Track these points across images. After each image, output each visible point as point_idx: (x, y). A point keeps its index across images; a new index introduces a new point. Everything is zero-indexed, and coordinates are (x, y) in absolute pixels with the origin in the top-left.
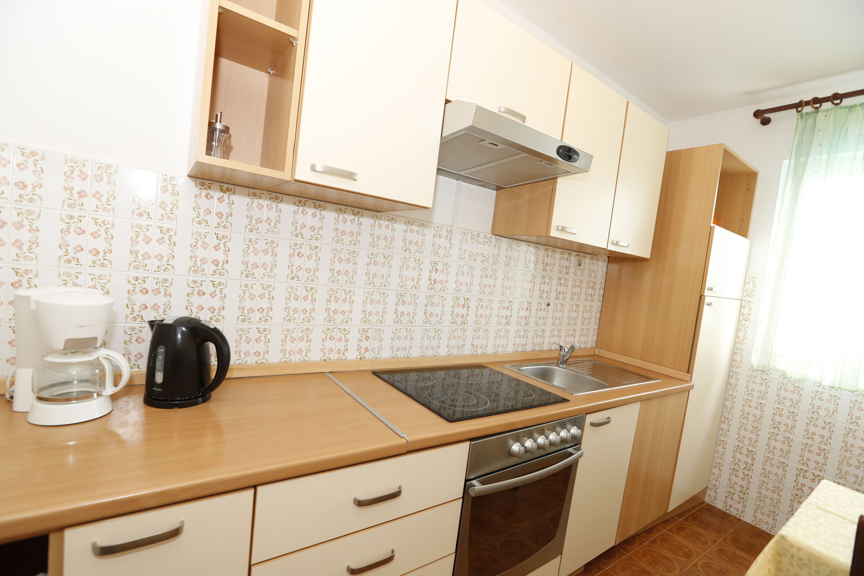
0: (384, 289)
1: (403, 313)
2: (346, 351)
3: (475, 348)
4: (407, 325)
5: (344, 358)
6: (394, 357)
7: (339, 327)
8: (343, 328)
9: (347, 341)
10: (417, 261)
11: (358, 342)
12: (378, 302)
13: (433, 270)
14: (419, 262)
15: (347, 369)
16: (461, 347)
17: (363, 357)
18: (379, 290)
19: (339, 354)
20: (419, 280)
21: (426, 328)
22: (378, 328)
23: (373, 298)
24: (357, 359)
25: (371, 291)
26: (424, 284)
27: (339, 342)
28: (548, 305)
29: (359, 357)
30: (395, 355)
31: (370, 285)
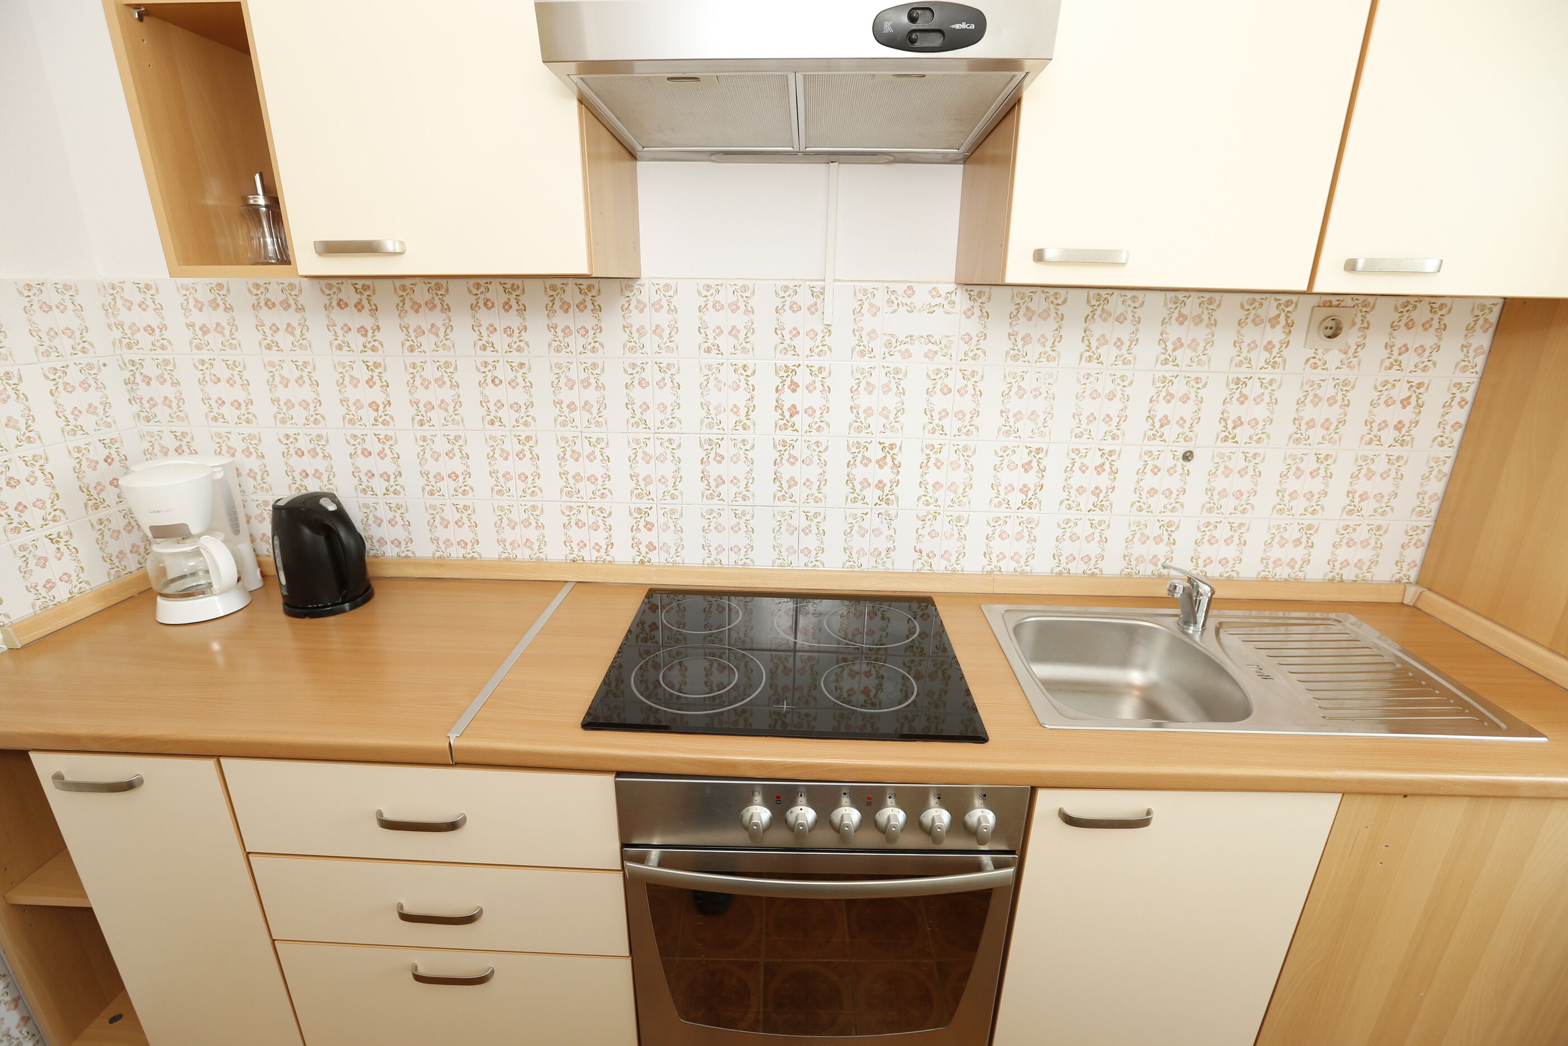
0: (669, 433)
1: (721, 479)
2: (610, 547)
3: (925, 558)
4: (734, 503)
5: (608, 559)
6: (713, 565)
7: (589, 504)
8: (597, 506)
9: (610, 530)
10: (741, 371)
11: (632, 531)
12: (661, 459)
13: (786, 387)
14: (745, 371)
15: (610, 580)
16: (884, 552)
17: (646, 560)
18: (660, 436)
19: (599, 551)
20: (751, 409)
21: (782, 509)
22: (669, 507)
23: (649, 450)
24: (634, 562)
25: (641, 437)
26: (765, 416)
27: (595, 530)
28: (1187, 456)
29: (638, 559)
30: (716, 560)
31: (638, 427)
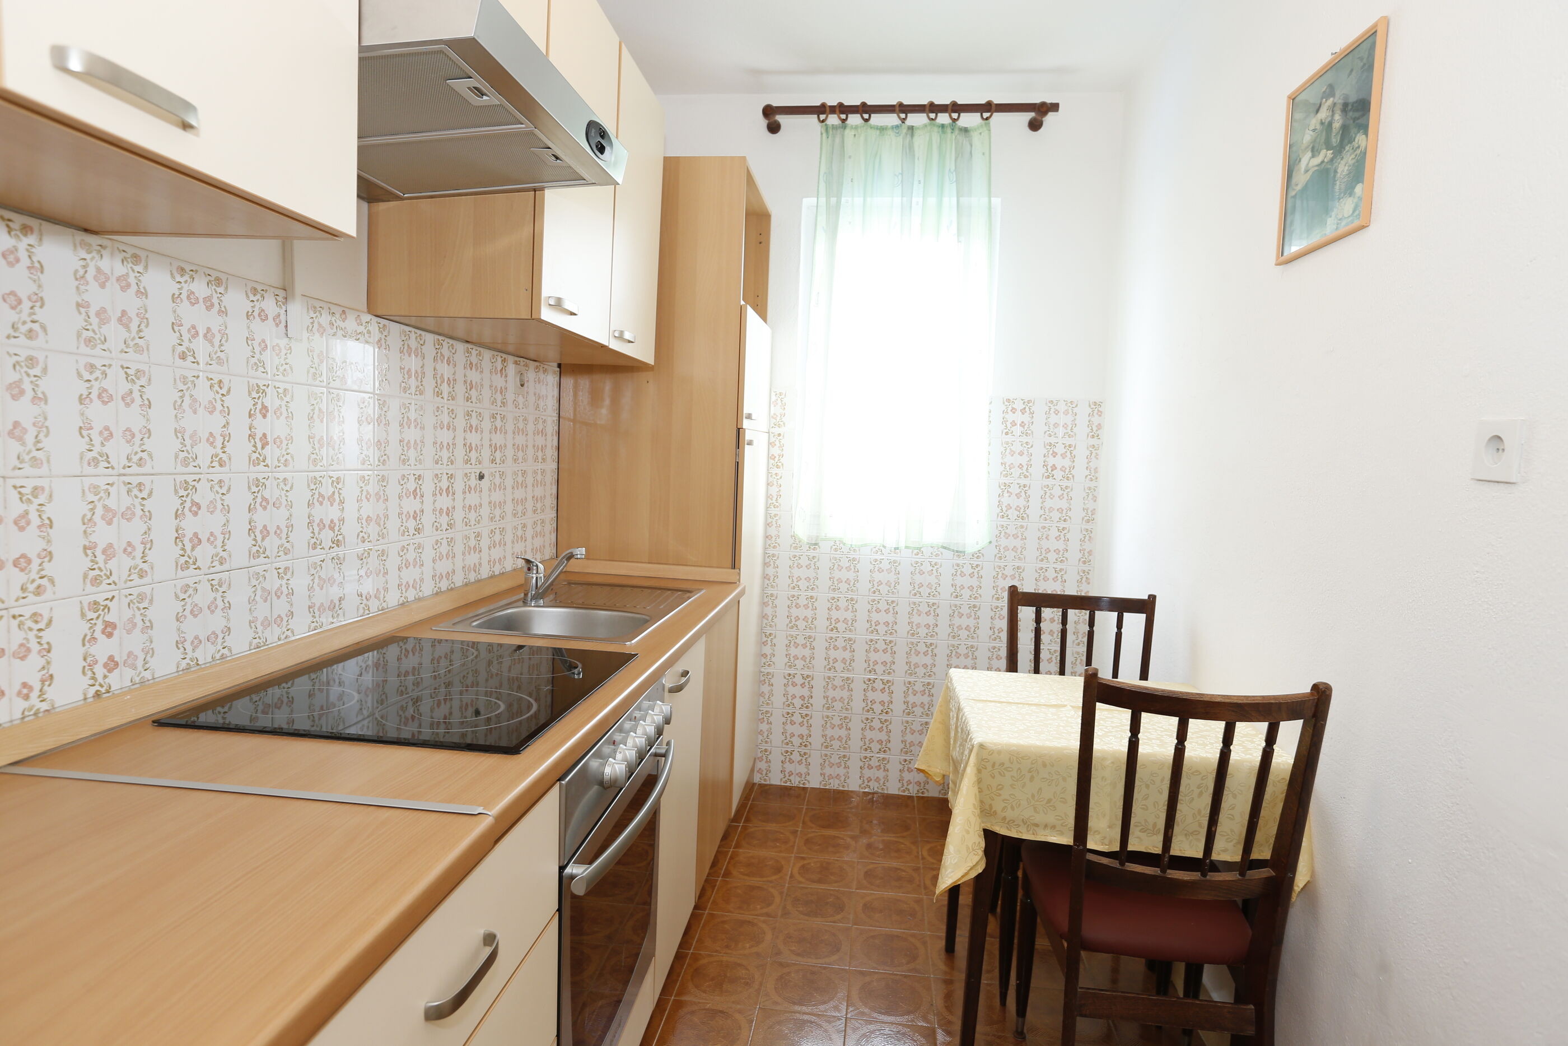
0: (138, 475)
1: (197, 538)
2: (47, 683)
3: (365, 601)
4: (212, 570)
5: (44, 706)
6: (188, 667)
7: (16, 611)
8: (27, 612)
9: (49, 651)
10: (216, 387)
11: (84, 645)
12: (128, 515)
13: (258, 411)
14: (221, 388)
15: (66, 739)
16: (337, 603)
17: (103, 690)
18: (127, 479)
19: (27, 697)
20: (227, 439)
21: (257, 569)
22: (135, 592)
23: (112, 503)
24: (85, 699)
25: (101, 482)
26: (240, 449)
27: (23, 658)
28: (481, 477)
29: (92, 691)
30: (192, 660)
31: (96, 466)
